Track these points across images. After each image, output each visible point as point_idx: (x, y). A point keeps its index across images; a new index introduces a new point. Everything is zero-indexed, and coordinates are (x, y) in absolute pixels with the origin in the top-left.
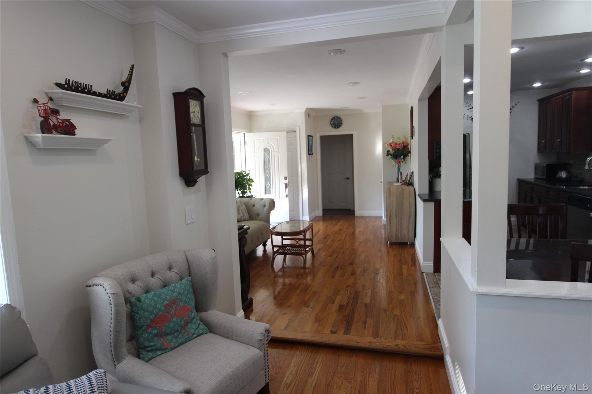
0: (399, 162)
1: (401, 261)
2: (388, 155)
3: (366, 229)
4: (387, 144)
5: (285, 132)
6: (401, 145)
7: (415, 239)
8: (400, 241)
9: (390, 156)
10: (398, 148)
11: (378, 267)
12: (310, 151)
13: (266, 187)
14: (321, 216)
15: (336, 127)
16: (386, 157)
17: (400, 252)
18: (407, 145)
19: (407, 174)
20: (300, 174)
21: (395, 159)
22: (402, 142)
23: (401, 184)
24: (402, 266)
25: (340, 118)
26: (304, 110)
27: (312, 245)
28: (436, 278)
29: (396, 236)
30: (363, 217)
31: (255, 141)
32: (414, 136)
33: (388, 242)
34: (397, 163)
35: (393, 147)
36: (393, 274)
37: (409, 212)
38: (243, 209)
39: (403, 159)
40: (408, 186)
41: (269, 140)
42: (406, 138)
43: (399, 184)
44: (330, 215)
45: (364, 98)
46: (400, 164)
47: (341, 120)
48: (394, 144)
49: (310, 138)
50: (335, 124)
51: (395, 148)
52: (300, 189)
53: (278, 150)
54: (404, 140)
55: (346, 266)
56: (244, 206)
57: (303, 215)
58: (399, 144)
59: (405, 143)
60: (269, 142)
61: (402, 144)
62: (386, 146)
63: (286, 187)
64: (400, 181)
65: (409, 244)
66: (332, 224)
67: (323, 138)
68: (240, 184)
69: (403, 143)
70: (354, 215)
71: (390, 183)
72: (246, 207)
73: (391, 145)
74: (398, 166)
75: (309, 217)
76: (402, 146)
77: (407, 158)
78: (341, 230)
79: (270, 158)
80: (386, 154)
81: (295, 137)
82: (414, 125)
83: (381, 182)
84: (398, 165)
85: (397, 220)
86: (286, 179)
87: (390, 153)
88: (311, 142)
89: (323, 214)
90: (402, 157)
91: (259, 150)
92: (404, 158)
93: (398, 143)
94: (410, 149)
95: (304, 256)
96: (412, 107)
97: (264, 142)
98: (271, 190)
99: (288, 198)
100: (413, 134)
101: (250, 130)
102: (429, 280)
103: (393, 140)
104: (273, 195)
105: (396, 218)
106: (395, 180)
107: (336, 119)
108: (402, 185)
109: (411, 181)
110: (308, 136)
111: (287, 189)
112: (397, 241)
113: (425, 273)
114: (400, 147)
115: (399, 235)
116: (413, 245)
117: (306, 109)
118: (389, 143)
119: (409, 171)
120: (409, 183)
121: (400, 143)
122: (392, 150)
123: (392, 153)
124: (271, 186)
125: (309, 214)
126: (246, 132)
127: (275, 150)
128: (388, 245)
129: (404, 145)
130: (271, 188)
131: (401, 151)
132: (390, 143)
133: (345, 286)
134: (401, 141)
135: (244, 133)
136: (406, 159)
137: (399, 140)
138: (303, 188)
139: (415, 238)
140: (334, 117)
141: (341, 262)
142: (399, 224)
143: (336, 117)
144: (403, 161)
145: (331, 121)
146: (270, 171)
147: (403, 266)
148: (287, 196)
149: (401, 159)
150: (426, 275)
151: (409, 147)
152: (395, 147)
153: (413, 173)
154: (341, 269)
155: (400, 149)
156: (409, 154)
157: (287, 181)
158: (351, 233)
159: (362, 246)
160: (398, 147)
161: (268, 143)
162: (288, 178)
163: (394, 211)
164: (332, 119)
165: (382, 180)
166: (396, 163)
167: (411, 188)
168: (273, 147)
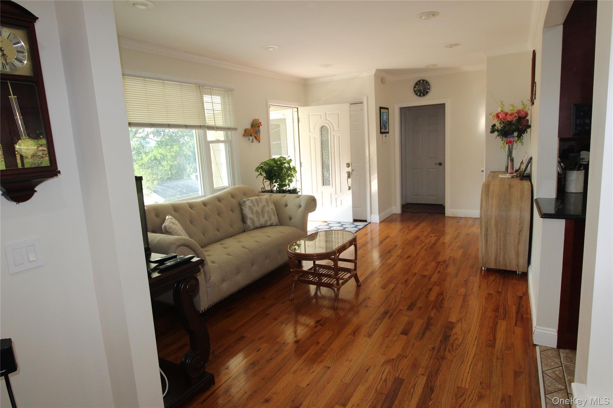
0: (510, 143)
1: (496, 310)
2: (492, 132)
3: (455, 239)
4: (492, 115)
5: (348, 104)
6: (514, 115)
7: (529, 268)
8: (502, 268)
9: (496, 133)
10: (509, 120)
11: (454, 320)
12: (384, 128)
13: (324, 176)
14: (399, 214)
15: (422, 95)
16: (490, 134)
17: (500, 290)
18: (524, 115)
19: (523, 161)
20: (368, 159)
21: (504, 138)
22: (516, 111)
23: (510, 177)
24: (497, 323)
25: (427, 82)
26: (373, 72)
27: (355, 269)
28: (562, 366)
29: (496, 259)
30: (456, 217)
31: (310, 116)
32: (535, 98)
33: (483, 268)
34: (507, 143)
35: (501, 119)
36: (476, 343)
37: (520, 224)
38: (270, 211)
39: (516, 138)
40: (521, 179)
41: (327, 115)
42: (523, 104)
43: (508, 176)
44: (411, 212)
45: (456, 45)
46: (512, 145)
47: (429, 85)
48: (504, 115)
49: (382, 110)
50: (420, 91)
51: (504, 121)
52: (368, 179)
53: (339, 128)
54: (520, 107)
55: (401, 310)
56: (272, 206)
57: (371, 214)
58: (511, 115)
59: (522, 112)
60: (328, 118)
61: (517, 114)
62: (490, 118)
63: (349, 177)
64: (509, 172)
65: (517, 273)
66: (409, 227)
67: (403, 110)
68: (275, 175)
69: (519, 112)
70: (444, 213)
71: (494, 174)
72: (276, 207)
73: (497, 116)
74: (509, 148)
75: (379, 216)
76: (516, 117)
77: (525, 135)
78: (417, 238)
79: (328, 138)
80: (490, 130)
81: (362, 109)
82: (536, 81)
83: (483, 171)
84: (509, 146)
85: (497, 236)
86: (349, 167)
87: (496, 128)
88: (385, 117)
89: (402, 211)
90: (516, 134)
91: (314, 129)
92: (519, 136)
93: (510, 112)
94: (530, 122)
95: (336, 289)
96: (534, 53)
97: (321, 118)
98: (330, 180)
99: (351, 191)
100: (534, 96)
101: (306, 104)
102: (546, 369)
103: (502, 108)
104: (332, 187)
105: (497, 233)
106: (504, 169)
107: (421, 83)
108: (512, 177)
109: (528, 171)
110: (381, 108)
111: (350, 180)
112: (498, 268)
113: (540, 346)
114: (512, 119)
115: (501, 259)
116: (524, 276)
117: (376, 71)
118: (495, 114)
119: (524, 157)
120: (525, 175)
121: (512, 112)
122: (500, 123)
123: (500, 128)
124: (330, 176)
125: (380, 213)
126: (300, 106)
127: (335, 129)
128: (483, 271)
129: (520, 115)
130: (330, 178)
131: (514, 125)
132: (497, 113)
133: (383, 360)
134: (516, 109)
135: (297, 107)
136: (522, 137)
137: (511, 108)
138: (372, 178)
139: (528, 266)
140: (419, 81)
141: (396, 302)
142: (502, 242)
143: (421, 80)
144: (518, 140)
145: (415, 87)
146: (328, 156)
147: (499, 322)
148: (349, 189)
149: (514, 137)
150: (540, 352)
151: (528, 118)
152: (503, 119)
153: (531, 158)
154: (390, 316)
155: (514, 122)
156: (528, 130)
157: (349, 169)
158: (430, 245)
159: (439, 272)
160: (509, 118)
161: (326, 119)
162: (351, 164)
163: (493, 222)
164: (416, 84)
165: (484, 169)
166: (505, 143)
167: (526, 184)
168: (332, 123)
